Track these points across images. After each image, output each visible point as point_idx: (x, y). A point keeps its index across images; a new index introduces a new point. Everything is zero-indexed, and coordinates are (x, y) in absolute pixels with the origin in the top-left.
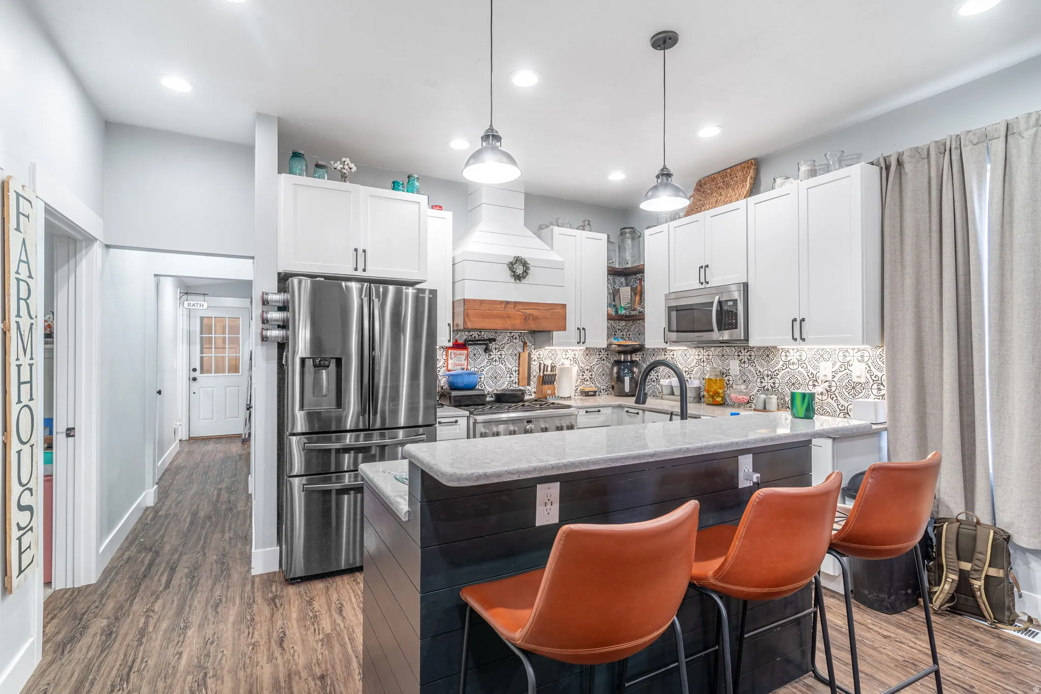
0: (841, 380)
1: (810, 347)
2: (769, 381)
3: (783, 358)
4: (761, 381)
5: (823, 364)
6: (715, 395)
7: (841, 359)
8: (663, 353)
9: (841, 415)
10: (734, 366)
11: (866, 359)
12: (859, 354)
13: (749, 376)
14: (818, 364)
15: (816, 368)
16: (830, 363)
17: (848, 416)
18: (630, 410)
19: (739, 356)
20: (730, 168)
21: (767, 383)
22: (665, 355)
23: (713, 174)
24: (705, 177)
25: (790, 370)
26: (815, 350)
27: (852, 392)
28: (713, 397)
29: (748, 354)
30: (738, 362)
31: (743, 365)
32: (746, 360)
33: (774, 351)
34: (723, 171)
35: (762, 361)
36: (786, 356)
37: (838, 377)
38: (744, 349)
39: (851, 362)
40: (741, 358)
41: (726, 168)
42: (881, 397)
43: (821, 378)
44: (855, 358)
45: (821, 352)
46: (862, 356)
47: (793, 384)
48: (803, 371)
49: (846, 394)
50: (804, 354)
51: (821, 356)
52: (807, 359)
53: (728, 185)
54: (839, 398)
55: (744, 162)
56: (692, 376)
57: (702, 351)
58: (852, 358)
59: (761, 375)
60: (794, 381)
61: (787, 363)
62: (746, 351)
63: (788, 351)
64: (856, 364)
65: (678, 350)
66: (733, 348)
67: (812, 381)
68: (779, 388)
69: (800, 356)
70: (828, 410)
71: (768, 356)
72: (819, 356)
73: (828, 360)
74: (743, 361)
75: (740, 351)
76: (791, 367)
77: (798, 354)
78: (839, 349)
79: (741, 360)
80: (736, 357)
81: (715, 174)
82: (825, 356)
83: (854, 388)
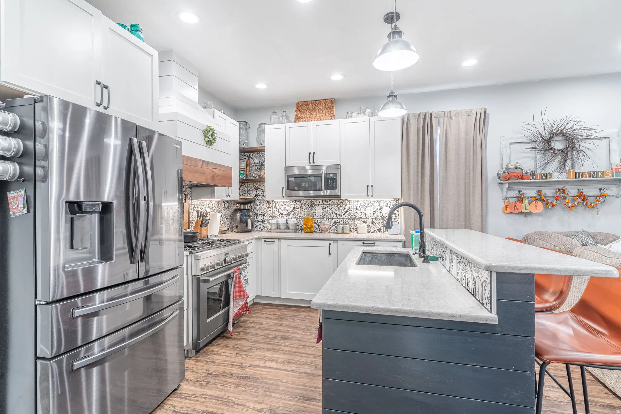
0: (377, 216)
1: (362, 200)
2: (340, 218)
3: (348, 206)
4: (336, 218)
5: (369, 208)
6: (311, 227)
7: (377, 205)
8: (268, 204)
9: (378, 232)
10: (319, 211)
11: (389, 205)
12: (386, 203)
13: (328, 216)
14: (366, 208)
15: (365, 210)
16: (372, 208)
17: (381, 232)
18: (267, 240)
19: (322, 205)
20: (319, 100)
21: (339, 219)
22: (269, 205)
23: (308, 101)
24: (302, 102)
25: (352, 212)
26: (365, 201)
27: (383, 221)
28: (310, 228)
29: (328, 203)
30: (321, 208)
31: (324, 210)
32: (326, 207)
33: (343, 202)
34: (314, 101)
35: (336, 207)
36: (350, 204)
37: (376, 214)
38: (325, 201)
39: (382, 207)
40: (323, 206)
41: (317, 99)
42: (395, 222)
43: (368, 214)
44: (384, 205)
45: (368, 202)
46: (387, 204)
47: (354, 219)
48: (359, 212)
49: (380, 222)
50: (359, 203)
51: (369, 204)
52: (361, 206)
53: (315, 110)
54: (377, 224)
55: (327, 99)
56: (290, 217)
57: (297, 202)
58: (382, 205)
59: (335, 215)
60: (354, 217)
61: (350, 208)
62: (326, 202)
63: (351, 202)
64: (384, 207)
65: (280, 202)
66: (318, 200)
67: (363, 216)
68: (346, 221)
69: (357, 204)
70: (372, 230)
71: (339, 204)
72: (367, 204)
73: (371, 206)
74: (324, 207)
75: (323, 202)
76: (352, 210)
77: (356, 203)
78: (377, 201)
79: (323, 207)
80: (320, 206)
81: (309, 101)
82: (370, 204)
83: (383, 219)
